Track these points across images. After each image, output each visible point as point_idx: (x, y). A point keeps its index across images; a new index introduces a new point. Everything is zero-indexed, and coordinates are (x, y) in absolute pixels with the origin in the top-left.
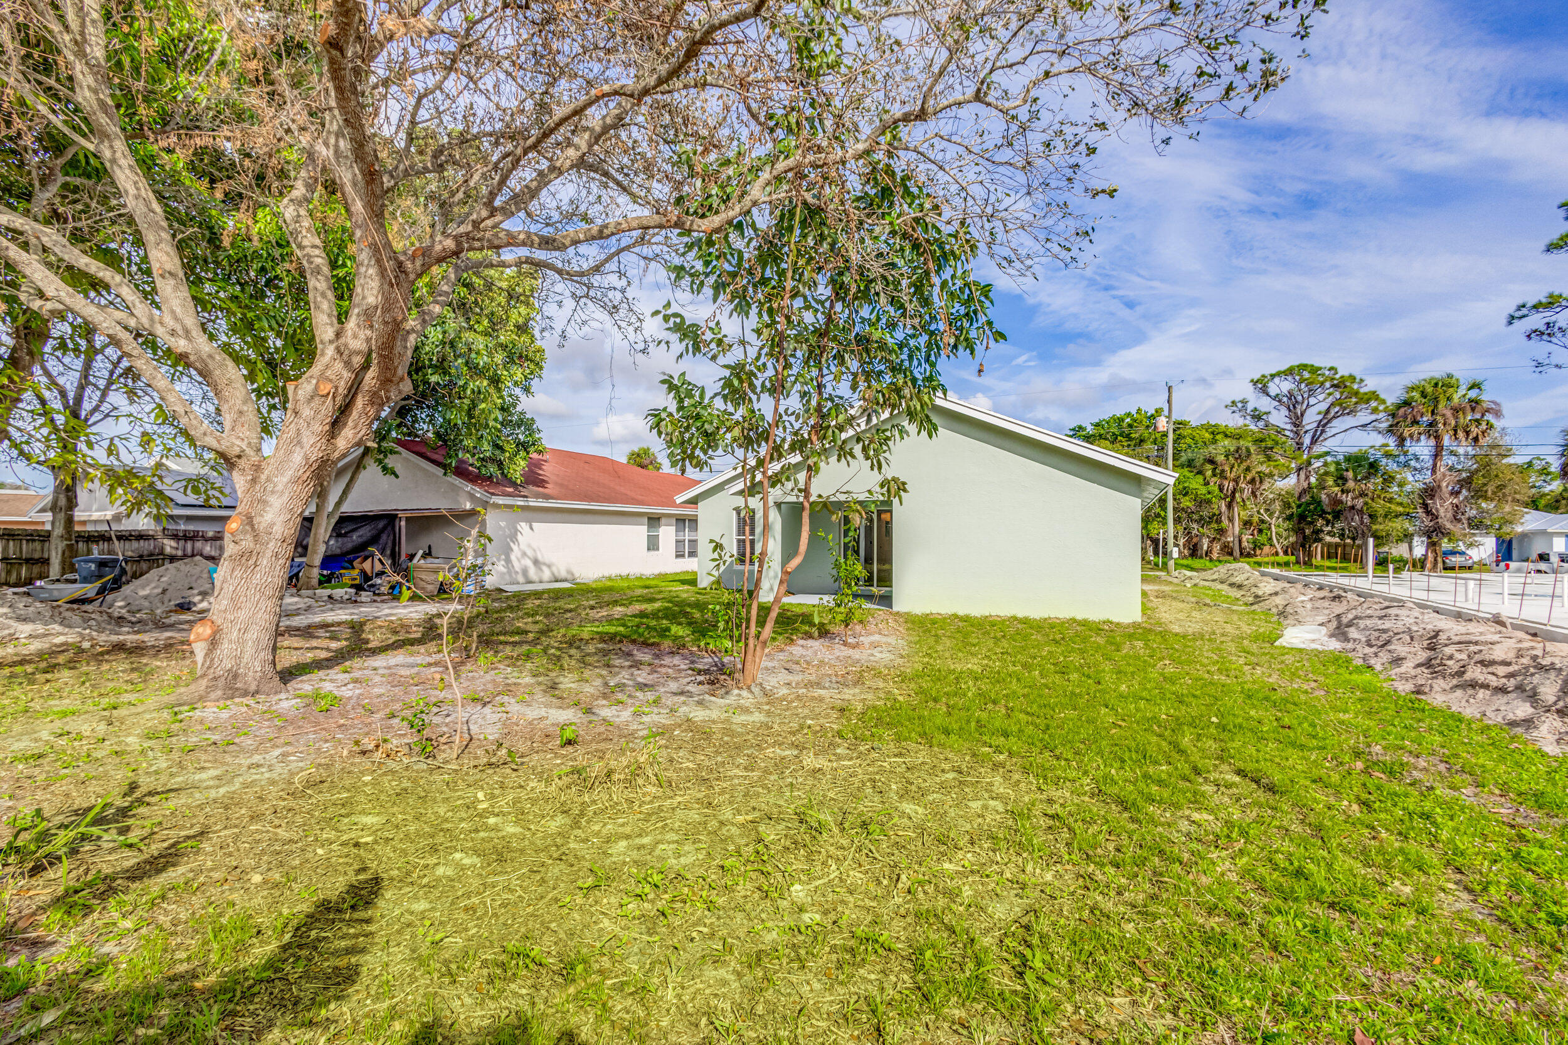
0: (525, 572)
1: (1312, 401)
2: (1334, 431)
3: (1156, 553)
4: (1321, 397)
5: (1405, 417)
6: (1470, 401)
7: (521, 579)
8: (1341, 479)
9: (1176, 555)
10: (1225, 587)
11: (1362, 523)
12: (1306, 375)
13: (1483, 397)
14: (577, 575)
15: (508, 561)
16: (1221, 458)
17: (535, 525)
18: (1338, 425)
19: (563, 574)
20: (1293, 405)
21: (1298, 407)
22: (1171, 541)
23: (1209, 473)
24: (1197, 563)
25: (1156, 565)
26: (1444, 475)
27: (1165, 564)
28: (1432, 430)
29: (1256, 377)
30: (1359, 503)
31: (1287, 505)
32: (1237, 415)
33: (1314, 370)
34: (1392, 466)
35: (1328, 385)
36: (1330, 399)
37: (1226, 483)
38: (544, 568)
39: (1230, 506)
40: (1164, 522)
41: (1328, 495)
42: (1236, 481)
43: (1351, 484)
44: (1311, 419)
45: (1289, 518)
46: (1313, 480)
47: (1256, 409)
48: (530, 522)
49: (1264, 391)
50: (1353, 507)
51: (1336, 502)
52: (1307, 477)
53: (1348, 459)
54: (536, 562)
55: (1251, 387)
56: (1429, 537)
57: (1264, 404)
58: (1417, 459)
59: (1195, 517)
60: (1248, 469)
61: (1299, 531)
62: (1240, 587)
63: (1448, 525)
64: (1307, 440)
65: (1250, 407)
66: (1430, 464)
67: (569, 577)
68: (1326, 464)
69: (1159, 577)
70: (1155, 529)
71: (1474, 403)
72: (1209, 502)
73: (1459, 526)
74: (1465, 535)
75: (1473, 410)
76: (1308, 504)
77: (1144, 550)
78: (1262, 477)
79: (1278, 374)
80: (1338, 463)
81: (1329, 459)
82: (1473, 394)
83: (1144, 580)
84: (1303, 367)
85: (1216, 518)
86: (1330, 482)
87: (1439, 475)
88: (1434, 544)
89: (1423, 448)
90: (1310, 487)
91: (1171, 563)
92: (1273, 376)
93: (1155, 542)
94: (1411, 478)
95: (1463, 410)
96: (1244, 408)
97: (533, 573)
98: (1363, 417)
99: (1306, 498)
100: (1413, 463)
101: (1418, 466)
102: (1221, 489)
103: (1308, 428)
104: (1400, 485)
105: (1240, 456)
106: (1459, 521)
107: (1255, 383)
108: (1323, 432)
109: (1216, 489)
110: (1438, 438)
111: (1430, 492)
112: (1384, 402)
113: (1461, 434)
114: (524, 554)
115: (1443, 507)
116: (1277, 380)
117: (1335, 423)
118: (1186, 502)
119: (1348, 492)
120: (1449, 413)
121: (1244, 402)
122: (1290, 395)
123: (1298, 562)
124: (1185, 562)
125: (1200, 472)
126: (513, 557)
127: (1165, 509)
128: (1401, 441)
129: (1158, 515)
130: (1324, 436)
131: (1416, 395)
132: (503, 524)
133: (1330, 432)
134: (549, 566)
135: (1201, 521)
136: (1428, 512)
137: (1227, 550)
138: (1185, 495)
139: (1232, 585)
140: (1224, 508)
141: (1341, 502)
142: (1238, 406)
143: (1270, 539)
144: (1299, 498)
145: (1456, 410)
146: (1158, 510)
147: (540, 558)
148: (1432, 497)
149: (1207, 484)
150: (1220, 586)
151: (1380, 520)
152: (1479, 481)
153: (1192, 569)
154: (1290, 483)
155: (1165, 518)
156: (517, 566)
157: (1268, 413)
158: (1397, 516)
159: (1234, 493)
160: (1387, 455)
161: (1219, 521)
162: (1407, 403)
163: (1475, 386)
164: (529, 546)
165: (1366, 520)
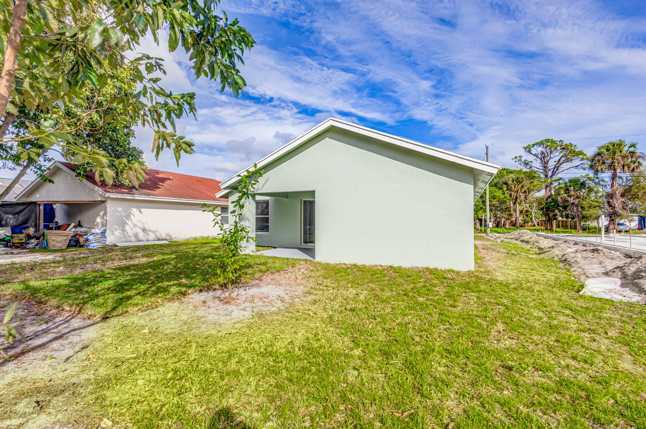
0: (136, 235)
1: (552, 156)
2: (563, 169)
3: (481, 225)
4: (556, 154)
5: (599, 161)
6: (630, 152)
7: (133, 239)
8: (567, 191)
9: (491, 226)
10: (518, 242)
11: (578, 211)
12: (549, 144)
13: (636, 151)
14: (173, 236)
15: (124, 230)
16: (510, 182)
17: (142, 210)
18: (565, 166)
19: (164, 236)
20: (544, 159)
21: (546, 158)
22: (488, 220)
23: (505, 189)
24: (499, 230)
25: (481, 231)
26: (618, 188)
27: (485, 231)
28: (612, 167)
29: (526, 145)
30: (576, 201)
31: (540, 204)
32: (517, 163)
33: (553, 142)
34: (592, 184)
35: (559, 148)
36: (561, 154)
37: (513, 193)
38: (150, 233)
39: (514, 203)
40: (485, 211)
41: (561, 198)
42: (517, 192)
43: (572, 193)
44: (551, 164)
45: (542, 209)
46: (553, 192)
47: (526, 160)
48: (139, 208)
49: (529, 152)
50: (573, 204)
51: (565, 201)
52: (550, 191)
53: (571, 181)
54: (144, 230)
55: (523, 150)
56: (610, 217)
57: (530, 158)
58: (603, 181)
59: (499, 209)
60: (522, 187)
61: (547, 215)
62: (527, 242)
63: (620, 211)
64: (550, 174)
65: (523, 159)
66: (610, 183)
67: (168, 238)
68: (559, 184)
69: (483, 237)
70: (481, 214)
71: (633, 153)
72: (506, 202)
73: (625, 211)
74: (628, 216)
75: (632, 157)
76: (551, 203)
77: (475, 224)
78: (529, 191)
79: (536, 144)
80: (566, 183)
81: (561, 182)
82: (632, 149)
83: (476, 238)
84: (547, 141)
85: (508, 209)
86: (562, 192)
87: (615, 188)
88: (613, 220)
89: (606, 176)
90: (551, 195)
91: (488, 230)
92: (534, 145)
93: (481, 220)
94: (601, 190)
95: (627, 157)
96: (520, 160)
97: (141, 235)
98: (576, 162)
99: (550, 200)
100: (601, 183)
101: (604, 184)
102: (510, 195)
103: (550, 168)
104: (596, 193)
105: (518, 181)
106: (625, 209)
107: (525, 148)
108: (557, 170)
109: (508, 196)
110: (615, 170)
111: (611, 196)
112: (585, 155)
113: (626, 168)
114: (135, 226)
115: (618, 203)
116: (535, 147)
117: (563, 165)
118: (495, 202)
119: (571, 196)
120: (620, 158)
121: (520, 157)
122: (542, 153)
123: (546, 229)
124: (494, 229)
125: (501, 189)
126: (127, 228)
127: (485, 206)
128: (596, 172)
129: (482, 208)
130: (558, 171)
131: (604, 150)
132: (120, 209)
133: (560, 170)
134: (153, 232)
135: (502, 210)
136: (610, 205)
137: (514, 224)
138: (495, 198)
139: (522, 241)
140: (512, 205)
141: (568, 201)
142: (518, 159)
143: (531, 219)
144: (547, 200)
145: (623, 157)
146: (482, 206)
147: (147, 227)
148: (612, 198)
149: (504, 194)
150: (516, 242)
151: (587, 209)
152: (634, 190)
153: (498, 233)
154: (542, 194)
155: (485, 209)
156: (130, 232)
157: (531, 162)
158: (595, 207)
159: (516, 198)
160: (589, 179)
161: (509, 211)
162: (599, 154)
163: (633, 146)
164: (139, 221)
165: (580, 209)
